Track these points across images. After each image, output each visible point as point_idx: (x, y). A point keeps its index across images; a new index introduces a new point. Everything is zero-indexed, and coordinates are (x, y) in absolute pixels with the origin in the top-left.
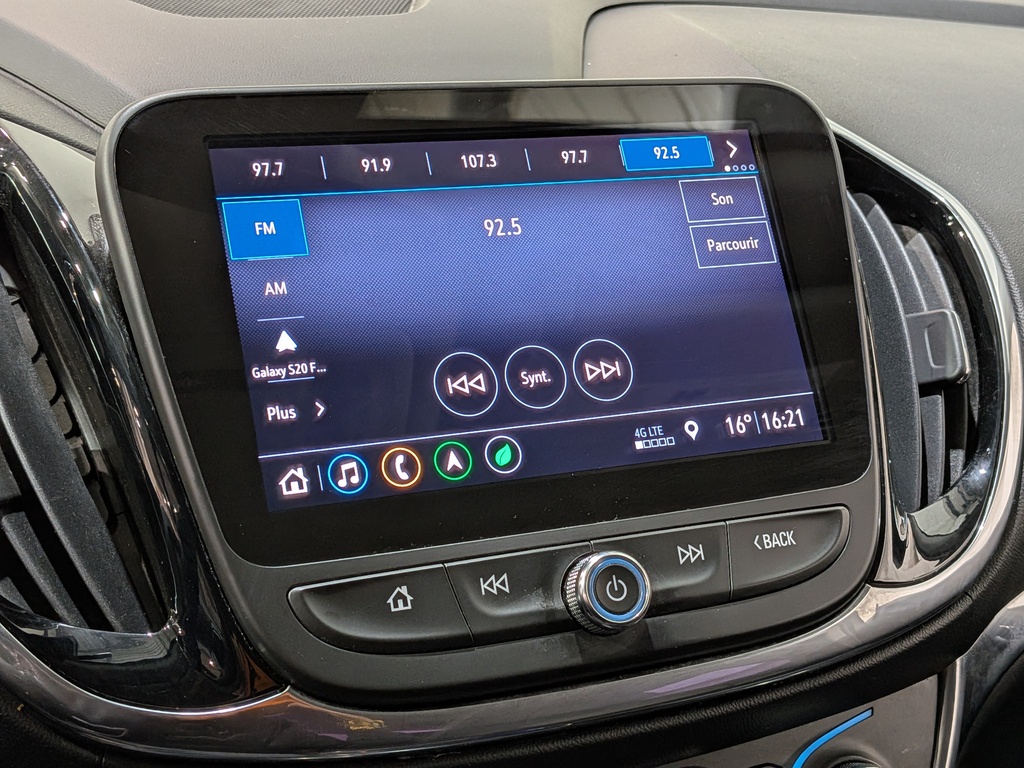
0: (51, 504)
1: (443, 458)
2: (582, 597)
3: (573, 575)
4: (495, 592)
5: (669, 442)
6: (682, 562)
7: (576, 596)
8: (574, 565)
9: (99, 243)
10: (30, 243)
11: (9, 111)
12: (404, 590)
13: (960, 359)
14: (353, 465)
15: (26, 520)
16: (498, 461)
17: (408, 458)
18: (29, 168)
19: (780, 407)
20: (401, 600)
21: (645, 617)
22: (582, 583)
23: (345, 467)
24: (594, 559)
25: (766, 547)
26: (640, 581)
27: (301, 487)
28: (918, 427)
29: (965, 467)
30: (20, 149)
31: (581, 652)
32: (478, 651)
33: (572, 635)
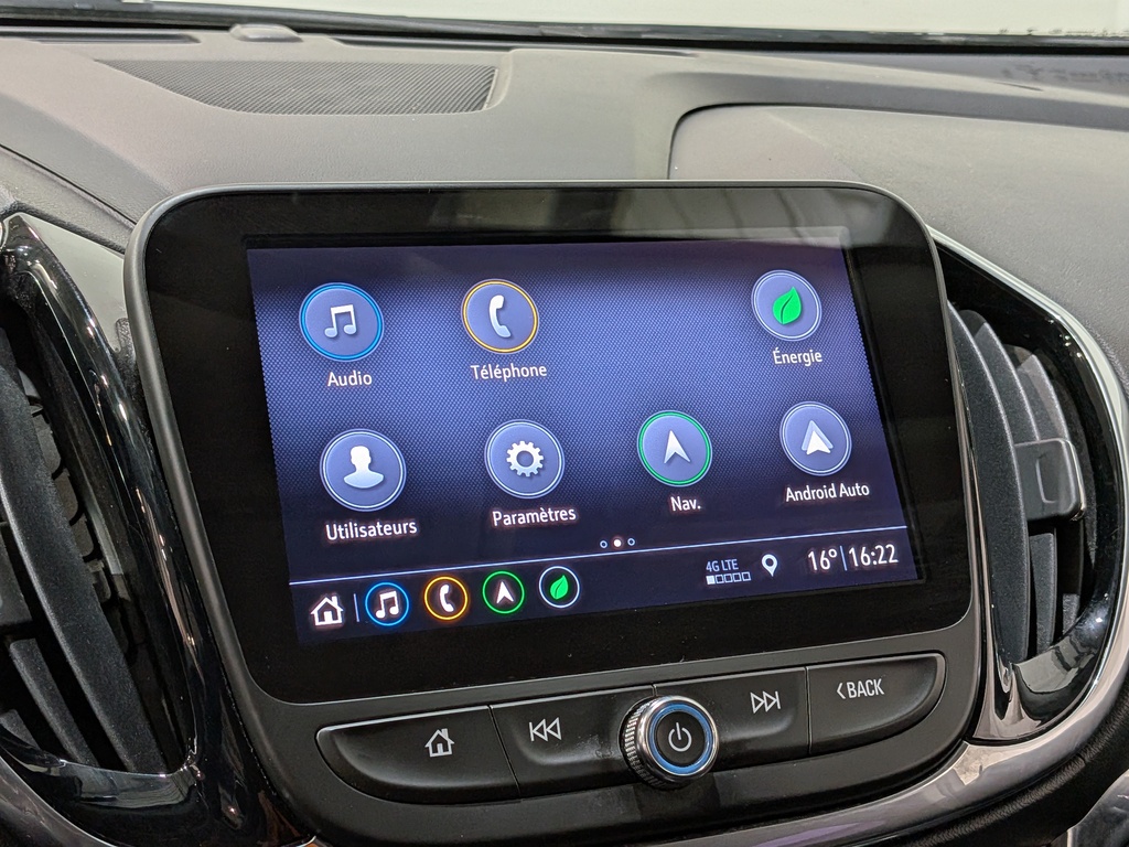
0: (64, 630)
1: (493, 589)
2: (641, 747)
3: (632, 722)
4: (545, 738)
5: (744, 577)
6: (755, 710)
7: (635, 745)
8: (634, 710)
9: (126, 349)
10: (53, 348)
11: (38, 208)
12: (444, 733)
13: (1075, 493)
14: (393, 594)
15: (36, 646)
16: (553, 594)
17: (454, 589)
18: (54, 268)
19: (870, 542)
20: (441, 744)
21: (711, 771)
22: (642, 730)
23: (384, 597)
24: (656, 704)
25: (851, 696)
26: (706, 730)
27: (335, 617)
28: (1027, 567)
29: (1079, 614)
30: (47, 247)
31: (641, 807)
32: (525, 803)
33: (630, 787)
